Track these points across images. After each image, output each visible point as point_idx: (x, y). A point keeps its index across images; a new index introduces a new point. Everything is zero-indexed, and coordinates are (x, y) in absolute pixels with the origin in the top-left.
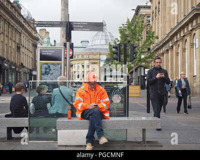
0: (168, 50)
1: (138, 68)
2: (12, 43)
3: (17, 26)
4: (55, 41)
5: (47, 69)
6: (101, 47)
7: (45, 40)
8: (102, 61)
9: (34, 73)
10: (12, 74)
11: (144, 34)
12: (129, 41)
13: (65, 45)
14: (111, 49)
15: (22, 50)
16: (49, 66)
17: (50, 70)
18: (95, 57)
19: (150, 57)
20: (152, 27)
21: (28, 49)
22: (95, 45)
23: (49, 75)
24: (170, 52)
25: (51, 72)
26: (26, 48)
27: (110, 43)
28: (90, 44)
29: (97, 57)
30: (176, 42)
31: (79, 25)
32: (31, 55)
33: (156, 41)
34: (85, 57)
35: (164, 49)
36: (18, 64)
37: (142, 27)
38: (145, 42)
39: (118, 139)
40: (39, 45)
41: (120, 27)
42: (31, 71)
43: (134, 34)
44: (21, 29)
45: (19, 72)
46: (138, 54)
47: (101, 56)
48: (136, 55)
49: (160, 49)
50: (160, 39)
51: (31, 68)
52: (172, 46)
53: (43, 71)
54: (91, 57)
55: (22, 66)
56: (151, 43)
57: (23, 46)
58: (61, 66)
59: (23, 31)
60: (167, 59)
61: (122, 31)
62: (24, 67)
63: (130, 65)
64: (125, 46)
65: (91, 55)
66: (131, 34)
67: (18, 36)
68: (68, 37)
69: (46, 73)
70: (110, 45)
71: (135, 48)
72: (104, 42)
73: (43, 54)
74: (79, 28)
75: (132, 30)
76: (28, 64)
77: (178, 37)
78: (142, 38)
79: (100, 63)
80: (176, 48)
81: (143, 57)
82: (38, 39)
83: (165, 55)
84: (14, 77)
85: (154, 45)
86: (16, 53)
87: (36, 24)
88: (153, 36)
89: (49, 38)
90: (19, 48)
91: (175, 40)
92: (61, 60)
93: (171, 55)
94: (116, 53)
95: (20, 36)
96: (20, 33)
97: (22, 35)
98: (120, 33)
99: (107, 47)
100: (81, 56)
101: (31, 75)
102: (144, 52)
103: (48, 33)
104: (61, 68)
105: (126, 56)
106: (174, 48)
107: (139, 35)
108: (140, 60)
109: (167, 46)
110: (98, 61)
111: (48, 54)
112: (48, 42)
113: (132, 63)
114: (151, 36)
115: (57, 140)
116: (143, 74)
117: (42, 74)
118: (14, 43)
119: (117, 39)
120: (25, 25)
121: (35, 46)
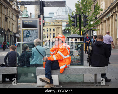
0: (109, 18)
1: (88, 31)
2: (2, 16)
3: (5, 3)
4: (31, 13)
5: (27, 33)
6: (63, 17)
7: (24, 13)
8: (64, 26)
9: (17, 35)
10: (2, 37)
11: (92, 8)
12: (83, 13)
13: (39, 16)
14: (70, 18)
15: (9, 20)
16: (29, 32)
17: (30, 34)
18: (58, 24)
19: (97, 23)
20: (98, 3)
21: (13, 19)
22: (58, 16)
23: (29, 38)
24: (110, 19)
25: (30, 36)
26: (11, 18)
27: (69, 14)
28: (55, 15)
29: (60, 23)
30: (115, 12)
31: (49, 3)
32: (15, 23)
33: (101, 12)
34: (52, 24)
35: (106, 17)
36: (6, 30)
37: (91, 3)
38: (93, 13)
39: (78, 81)
40: (20, 16)
41: (76, 3)
42: (15, 34)
43: (86, 8)
44: (7, 6)
45: (7, 35)
46: (89, 21)
47: (63, 23)
48: (87, 22)
49: (104, 18)
50: (103, 11)
51: (15, 32)
52: (112, 16)
53: (25, 35)
54: (56, 24)
55: (9, 31)
56: (98, 14)
57: (10, 17)
58: (37, 31)
59: (9, 7)
60: (109, 24)
61: (77, 6)
62: (10, 31)
63: (83, 29)
64: (80, 16)
65: (56, 23)
66: (84, 7)
67: (5, 10)
68: (42, 11)
69: (27, 36)
70: (69, 16)
71: (86, 17)
72: (64, 13)
73: (24, 23)
74: (49, 5)
75: (84, 5)
76: (13, 29)
77: (116, 9)
78: (91, 11)
79: (62, 28)
80: (114, 17)
81: (92, 23)
82: (19, 13)
83: (107, 22)
84: (4, 38)
85: (99, 15)
86: (5, 22)
87: (19, 3)
88: (99, 9)
89: (27, 12)
90: (6, 19)
91: (114, 11)
92: (37, 28)
93: (111, 21)
94: (74, 21)
95: (7, 10)
96: (7, 9)
97: (9, 10)
98: (76, 7)
99: (67, 17)
100: (49, 23)
101: (15, 37)
102: (93, 20)
103: (26, 8)
104: (37, 33)
105: (80, 23)
106: (113, 16)
107: (89, 8)
108: (90, 26)
109: (108, 15)
110: (61, 27)
111: (28, 23)
112: (27, 14)
113: (85, 28)
114: (97, 8)
115: (36, 82)
116: (92, 35)
117: (24, 37)
118: (3, 15)
119: (74, 11)
120: (10, 3)
121: (17, 17)
